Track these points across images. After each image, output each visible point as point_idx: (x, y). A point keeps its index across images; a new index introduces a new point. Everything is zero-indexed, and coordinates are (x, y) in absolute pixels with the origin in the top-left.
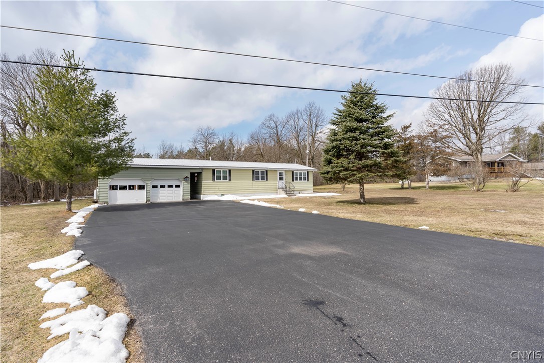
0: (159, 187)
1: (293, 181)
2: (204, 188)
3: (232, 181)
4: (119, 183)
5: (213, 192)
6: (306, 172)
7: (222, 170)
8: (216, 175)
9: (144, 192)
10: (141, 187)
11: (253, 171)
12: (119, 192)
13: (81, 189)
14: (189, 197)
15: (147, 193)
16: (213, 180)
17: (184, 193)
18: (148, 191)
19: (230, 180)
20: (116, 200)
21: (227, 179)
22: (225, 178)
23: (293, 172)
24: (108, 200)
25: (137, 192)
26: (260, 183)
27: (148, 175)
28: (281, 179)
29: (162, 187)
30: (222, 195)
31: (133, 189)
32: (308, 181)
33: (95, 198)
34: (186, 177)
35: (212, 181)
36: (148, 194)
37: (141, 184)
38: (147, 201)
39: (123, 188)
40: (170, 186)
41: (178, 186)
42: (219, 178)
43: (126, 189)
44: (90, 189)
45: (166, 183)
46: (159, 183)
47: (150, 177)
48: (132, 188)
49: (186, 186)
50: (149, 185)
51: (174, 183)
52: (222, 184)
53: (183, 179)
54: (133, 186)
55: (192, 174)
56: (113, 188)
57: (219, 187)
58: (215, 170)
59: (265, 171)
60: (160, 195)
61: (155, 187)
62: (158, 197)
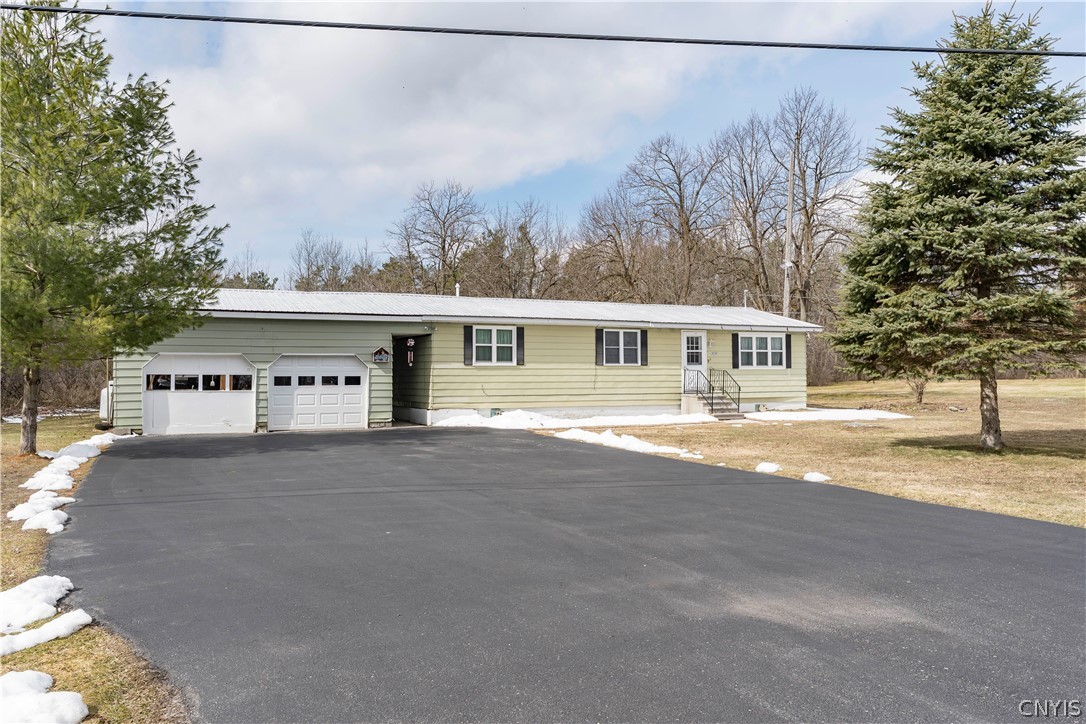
0: (295, 381)
1: (735, 366)
2: (437, 387)
3: (528, 365)
4: (177, 368)
5: (466, 400)
6: (783, 336)
7: (494, 329)
8: (475, 345)
9: (248, 398)
10: (241, 383)
11: (599, 332)
12: (174, 397)
13: (63, 386)
14: (389, 416)
15: (258, 400)
16: (467, 360)
17: (374, 401)
18: (262, 396)
19: (521, 362)
20: (166, 421)
21: (510, 359)
22: (504, 355)
23: (735, 337)
24: (141, 422)
25: (226, 396)
26: (621, 374)
27: (262, 343)
28: (694, 359)
29: (305, 381)
30: (496, 411)
31: (217, 387)
32: (789, 366)
33: (103, 413)
34: (379, 352)
35: (462, 365)
36: (262, 404)
37: (241, 370)
38: (259, 425)
39: (187, 384)
40: (330, 381)
41: (353, 381)
42: (485, 354)
43: (196, 387)
44: (88, 387)
45: (318, 370)
46: (294, 370)
47: (269, 350)
48: (213, 383)
49: (379, 380)
50: (264, 374)
51: (342, 370)
52: (496, 375)
53: (369, 358)
54: (218, 379)
55: (399, 342)
56: (158, 383)
57: (486, 386)
58: (471, 327)
59: (639, 332)
60: (297, 408)
61: (283, 381)
62: (291, 413)
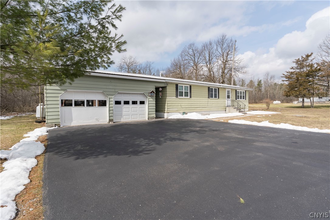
0: (122, 103)
1: (236, 99)
2: (169, 105)
3: (192, 98)
4: (74, 97)
5: (176, 109)
6: (245, 91)
8: (179, 91)
9: (105, 110)
10: (103, 103)
11: (209, 88)
12: (74, 110)
13: (22, 106)
14: (154, 115)
15: (110, 110)
16: (177, 96)
17: (150, 110)
18: (111, 109)
19: (191, 97)
20: (71, 120)
21: (188, 96)
22: (186, 95)
23: (236, 91)
24: (59, 121)
25: (96, 109)
26: (213, 101)
27: (111, 87)
28: (228, 97)
29: (127, 103)
30: (184, 113)
31: (92, 105)
32: (246, 99)
34: (151, 93)
35: (175, 98)
36: (111, 112)
37: (102, 98)
38: (110, 120)
39: (79, 104)
40: (134, 103)
41: (142, 103)
42: (181, 95)
43: (84, 105)
45: (131, 99)
46: (122, 99)
47: (113, 90)
48: (91, 103)
49: (150, 102)
50: (111, 100)
51: (139, 99)
52: (184, 101)
53: (148, 94)
54: (92, 101)
55: (157, 89)
56: (67, 103)
57: (182, 105)
58: (178, 85)
59: (217, 88)
60: (124, 113)
61: (118, 103)
62: (121, 115)
